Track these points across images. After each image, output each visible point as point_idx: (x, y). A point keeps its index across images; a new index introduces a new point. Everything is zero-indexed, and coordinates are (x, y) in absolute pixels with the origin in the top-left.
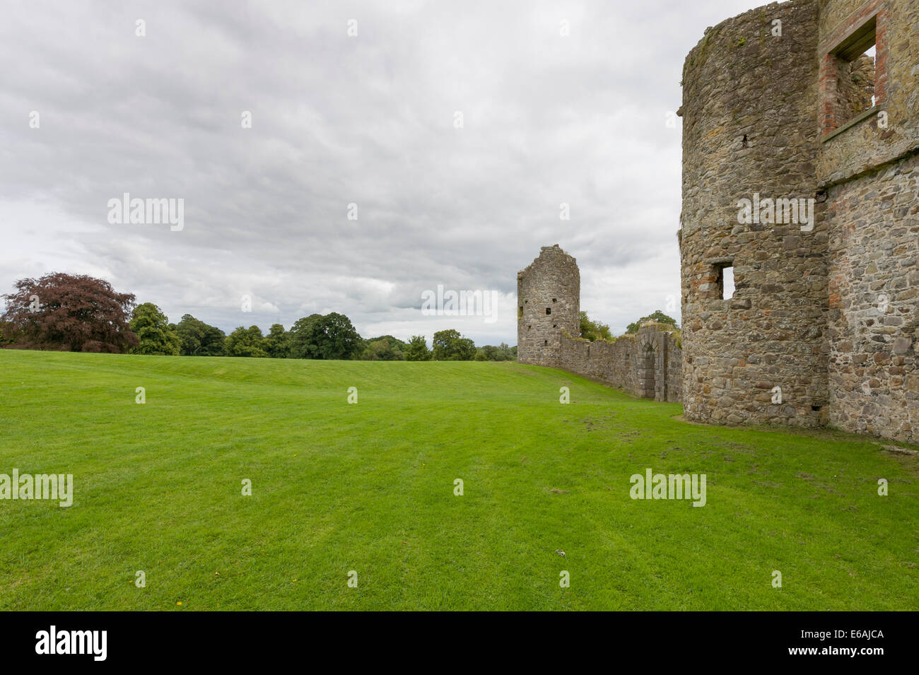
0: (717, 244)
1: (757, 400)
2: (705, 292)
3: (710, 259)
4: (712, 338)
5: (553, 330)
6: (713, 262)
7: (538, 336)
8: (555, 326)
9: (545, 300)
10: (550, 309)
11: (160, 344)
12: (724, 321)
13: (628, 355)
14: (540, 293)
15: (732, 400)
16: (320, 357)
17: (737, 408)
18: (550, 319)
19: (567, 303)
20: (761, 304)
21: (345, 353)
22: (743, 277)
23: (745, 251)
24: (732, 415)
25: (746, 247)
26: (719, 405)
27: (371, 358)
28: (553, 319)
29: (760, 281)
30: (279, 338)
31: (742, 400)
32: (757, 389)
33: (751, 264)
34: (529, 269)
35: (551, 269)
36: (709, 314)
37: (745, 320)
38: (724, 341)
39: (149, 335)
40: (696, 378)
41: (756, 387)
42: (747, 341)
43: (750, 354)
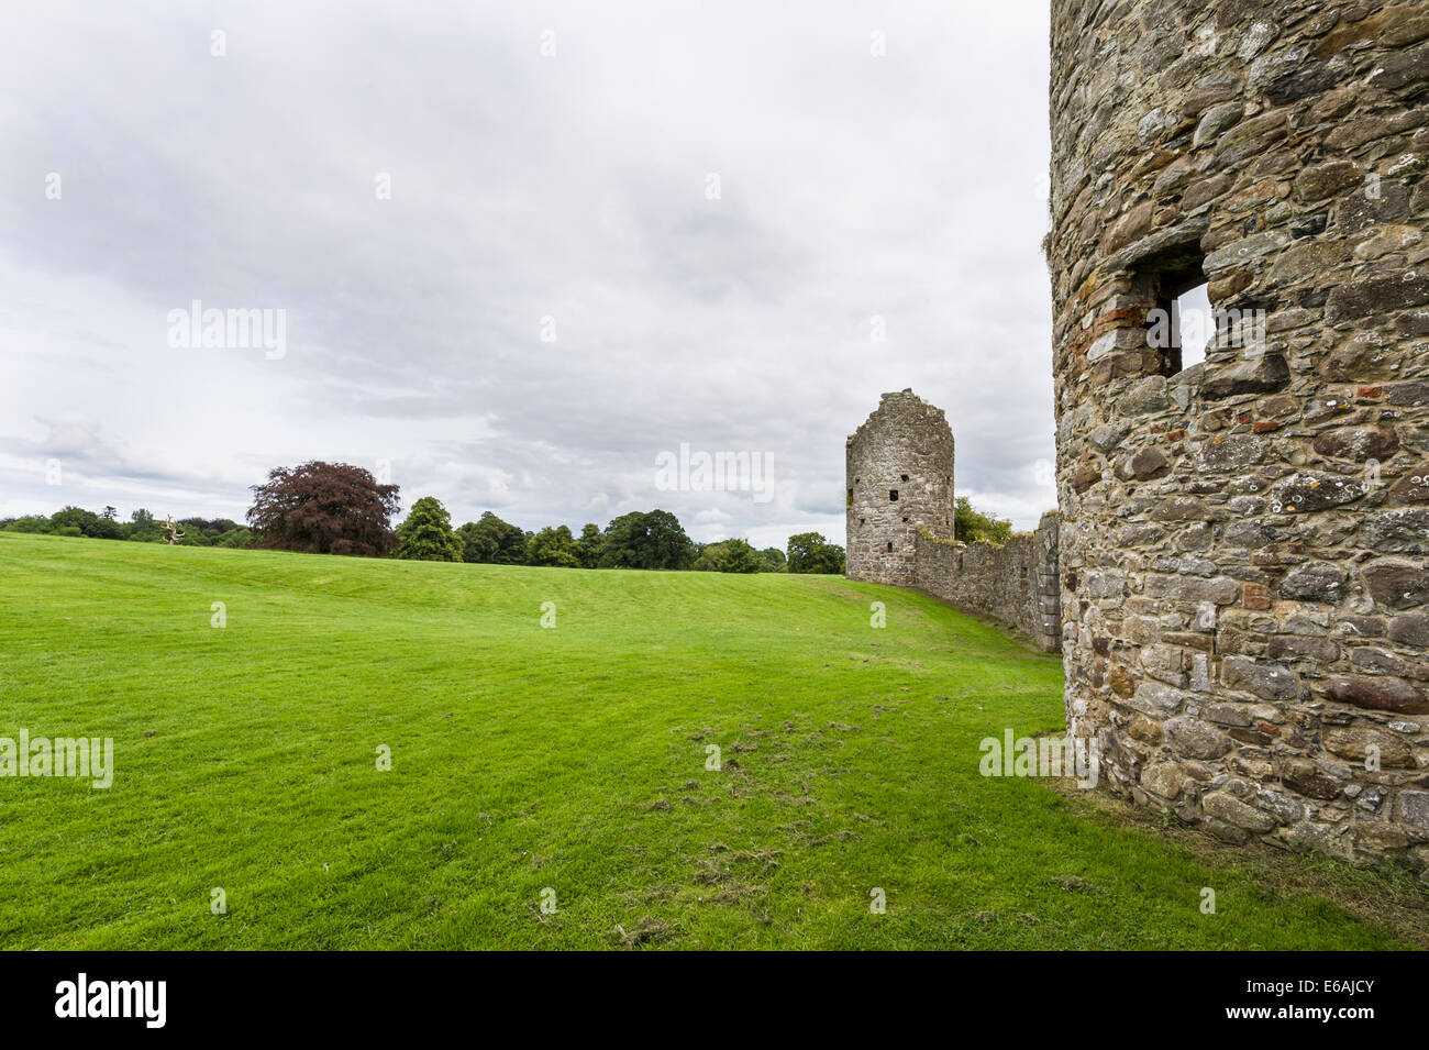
0: (1144, 197)
1: (1339, 755)
2: (1105, 362)
3: (1122, 251)
4: (1133, 506)
5: (902, 525)
6: (1127, 261)
7: (876, 535)
8: (905, 520)
9: (888, 478)
10: (897, 492)
11: (439, 545)
12: (1176, 445)
13: (1026, 569)
14: (879, 468)
15: (1219, 735)
16: (638, 566)
17: (1244, 772)
18: (898, 508)
19: (928, 481)
20: (1335, 364)
21: (670, 561)
22: (1248, 278)
23: (1248, 183)
24: (1221, 793)
25: (1256, 166)
26: (1166, 743)
27: (705, 568)
28: (902, 508)
29: (1325, 278)
30: (592, 541)
31: (1266, 742)
32: (1334, 709)
33: (1279, 223)
34: (861, 430)
35: (898, 427)
36: (1120, 428)
37: (1264, 431)
38: (1176, 516)
39: (427, 535)
40: (1089, 639)
41: (1331, 696)
42: (1275, 512)
43: (1290, 563)
